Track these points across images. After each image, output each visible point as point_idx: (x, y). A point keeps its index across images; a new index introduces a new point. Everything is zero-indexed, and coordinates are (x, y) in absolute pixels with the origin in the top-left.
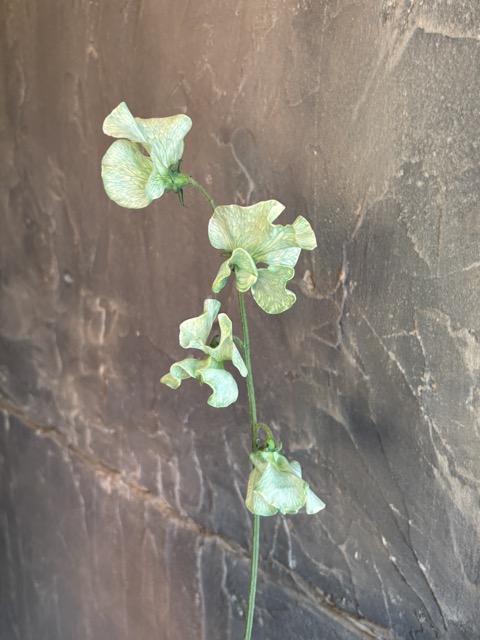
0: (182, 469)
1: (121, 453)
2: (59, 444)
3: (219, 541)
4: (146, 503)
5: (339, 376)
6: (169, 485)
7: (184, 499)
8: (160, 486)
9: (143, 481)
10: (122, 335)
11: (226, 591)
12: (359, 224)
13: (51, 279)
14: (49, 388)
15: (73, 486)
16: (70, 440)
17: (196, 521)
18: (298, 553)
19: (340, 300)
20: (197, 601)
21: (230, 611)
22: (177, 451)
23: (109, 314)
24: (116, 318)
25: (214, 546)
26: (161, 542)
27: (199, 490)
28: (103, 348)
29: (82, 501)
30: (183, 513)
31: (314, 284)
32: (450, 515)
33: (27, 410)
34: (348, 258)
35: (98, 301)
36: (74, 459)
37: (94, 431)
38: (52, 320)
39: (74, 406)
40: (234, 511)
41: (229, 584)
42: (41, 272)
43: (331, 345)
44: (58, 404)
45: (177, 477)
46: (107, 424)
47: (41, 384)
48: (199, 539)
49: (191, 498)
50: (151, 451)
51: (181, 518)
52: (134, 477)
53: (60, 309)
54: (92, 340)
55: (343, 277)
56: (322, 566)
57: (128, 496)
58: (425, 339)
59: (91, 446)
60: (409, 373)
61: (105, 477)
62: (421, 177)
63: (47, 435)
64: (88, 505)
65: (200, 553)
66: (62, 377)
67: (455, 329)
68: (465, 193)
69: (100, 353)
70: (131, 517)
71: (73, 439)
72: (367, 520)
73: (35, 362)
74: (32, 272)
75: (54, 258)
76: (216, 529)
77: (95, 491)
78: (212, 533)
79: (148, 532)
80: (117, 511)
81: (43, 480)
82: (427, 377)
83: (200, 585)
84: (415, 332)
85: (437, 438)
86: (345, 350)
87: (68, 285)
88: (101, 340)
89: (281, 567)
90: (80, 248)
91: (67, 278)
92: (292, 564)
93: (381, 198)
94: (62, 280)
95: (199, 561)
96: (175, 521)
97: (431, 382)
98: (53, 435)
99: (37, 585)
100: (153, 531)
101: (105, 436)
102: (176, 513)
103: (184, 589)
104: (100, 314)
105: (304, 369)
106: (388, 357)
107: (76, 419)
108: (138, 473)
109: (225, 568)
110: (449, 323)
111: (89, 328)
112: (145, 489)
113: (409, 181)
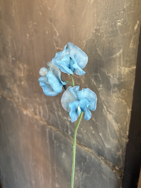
0: (43, 109)
1: (28, 104)
2: (13, 102)
3: (52, 127)
4: (35, 117)
6: (40, 113)
8: (38, 113)
9: (34, 112)
10: (27, 74)
11: (54, 140)
12: (85, 45)
14: (10, 87)
15: (17, 113)
16: (16, 101)
18: (71, 130)
22: (42, 104)
23: (24, 68)
24: (26, 69)
25: (51, 129)
26: (38, 127)
27: (47, 114)
28: (23, 77)
29: (19, 116)
30: (44, 120)
32: (107, 121)
33: (5, 93)
35: (21, 65)
36: (17, 106)
37: (22, 99)
38: (10, 70)
43: (78, 77)
44: (13, 92)
45: (42, 111)
46: (25, 97)
47: (8, 86)
48: (47, 126)
49: (45, 116)
50: (35, 104)
52: (32, 111)
53: (12, 67)
54: (20, 75)
57: (30, 115)
59: (21, 102)
60: (97, 85)
61: (24, 111)
63: (10, 100)
64: (21, 118)
65: (47, 130)
66: (13, 85)
70: (31, 121)
72: (87, 122)
73: (7, 81)
75: (10, 53)
76: (51, 124)
77: (22, 114)
79: (35, 124)
80: (28, 119)
82: (101, 86)
83: (48, 138)
84: (98, 74)
87: (14, 60)
88: (22, 75)
89: (67, 134)
90: (16, 51)
92: (70, 133)
93: (90, 38)
94: (12, 59)
95: (47, 133)
96: (42, 122)
98: (12, 100)
99: (10, 137)
101: (24, 100)
103: (44, 139)
104: (22, 68)
107: (17, 95)
109: (54, 134)
110: (106, 72)
111: (19, 71)
113: (97, 34)
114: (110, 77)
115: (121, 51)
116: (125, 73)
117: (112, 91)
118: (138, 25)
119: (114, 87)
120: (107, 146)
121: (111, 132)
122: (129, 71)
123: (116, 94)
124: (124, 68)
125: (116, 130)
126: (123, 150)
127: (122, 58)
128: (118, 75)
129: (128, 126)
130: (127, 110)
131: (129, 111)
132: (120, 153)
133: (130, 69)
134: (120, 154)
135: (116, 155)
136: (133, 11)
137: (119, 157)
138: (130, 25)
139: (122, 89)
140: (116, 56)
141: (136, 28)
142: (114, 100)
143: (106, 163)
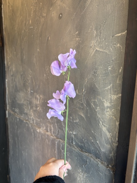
0: (53, 127)
1: (41, 124)
2: (29, 123)
3: (60, 140)
4: (46, 134)
5: (83, 108)
6: (51, 130)
7: (54, 132)
8: (49, 130)
9: (45, 130)
10: (43, 102)
11: (61, 149)
12: (86, 81)
13: (28, 91)
14: (27, 112)
15: (31, 131)
16: (31, 122)
17: (56, 137)
18: (75, 141)
19: (83, 95)
20: (56, 152)
21: (62, 153)
22: (53, 123)
23: (40, 98)
24: (41, 99)
25: (59, 141)
26: (49, 141)
27: (57, 130)
28: (39, 104)
29: (33, 134)
30: (53, 135)
31: (78, 92)
32: (102, 132)
33: (22, 117)
34: (84, 87)
35: (38, 95)
36: (32, 126)
37: (36, 120)
38: (28, 99)
39: (32, 115)
40: (63, 134)
41: (62, 148)
42: (26, 90)
43: (81, 102)
44: (29, 115)
45: (52, 128)
46: (39, 119)
47: (25, 112)
48: (56, 140)
49: (55, 132)
50: (47, 124)
51: (53, 136)
52: (44, 129)
53: (30, 97)
54: (36, 103)
55: (83, 91)
56: (79, 143)
57: (43, 133)
58: (98, 101)
59: (35, 123)
60: (95, 107)
61: (38, 129)
62: (97, 74)
63: (26, 121)
64: (34, 135)
65: (56, 143)
66: (30, 110)
67: (103, 99)
68: (104, 77)
69: (38, 105)
70: (43, 137)
71: (32, 122)
72: (88, 134)
73: (24, 107)
74: (25, 90)
75: (29, 87)
76: (60, 138)
77: (36, 132)
78: (59, 139)
79: (46, 139)
80: (40, 136)
81: (25, 130)
82: (98, 108)
83: (56, 149)
84: (96, 100)
85: (100, 119)
86: (84, 104)
87: (32, 92)
88: (38, 103)
89: (72, 144)
90: (35, 86)
91: (32, 91)
92: (74, 143)
93: (90, 77)
94: (31, 91)
95: (56, 144)
96: (52, 137)
97: (99, 109)
98: (28, 121)
99: (23, 152)
100: (47, 139)
101: (38, 121)
102: (52, 135)
103: (53, 150)
104: (38, 98)
105: (77, 107)
106: (91, 105)
107: (32, 118)
108: (45, 128)
109: (61, 145)
110: (102, 98)
111: (36, 100)
112: (46, 131)
113: (95, 75)
114: (104, 102)
115: (111, 85)
116: (114, 99)
117: (105, 111)
118: (122, 69)
119: (107, 108)
121: (105, 139)
122: (117, 98)
123: (108, 113)
124: (113, 95)
125: (109, 138)
126: (114, 152)
127: (112, 89)
128: (109, 100)
129: (117, 134)
130: (116, 123)
131: (117, 123)
132: (112, 154)
133: (117, 96)
134: (112, 156)
135: (110, 156)
136: (118, 61)
137: (111, 157)
138: (117, 69)
139: (112, 109)
140: (108, 88)
141: (120, 71)
142: (107, 117)
143: (102, 163)
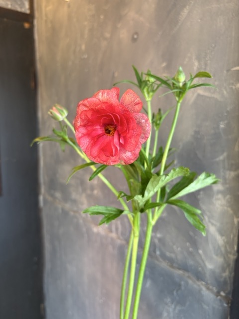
0: (122, 224)
2: (78, 217)
4: (109, 235)
6: (117, 229)
8: (114, 229)
9: (108, 228)
14: (76, 198)
15: (83, 231)
16: (83, 216)
17: (126, 240)
22: (120, 218)
27: (127, 230)
29: (86, 235)
30: (121, 238)
32: (208, 234)
33: (67, 206)
34: (177, 157)
36: (84, 222)
38: (79, 177)
39: (84, 204)
47: (73, 197)
49: (124, 233)
54: (93, 182)
56: (168, 253)
57: (103, 233)
59: (90, 217)
61: (95, 227)
62: (199, 135)
63: (75, 214)
64: (88, 237)
65: (126, 251)
66: (81, 195)
68: (212, 140)
70: (103, 240)
72: (183, 238)
77: (91, 232)
80: (99, 239)
85: (204, 212)
88: (96, 182)
89: (154, 254)
92: (158, 253)
93: (187, 140)
96: (118, 241)
97: (202, 194)
100: (111, 245)
112: (109, 231)
113: (196, 136)
115: (225, 154)
116: (230, 178)
117: (214, 199)
119: (217, 194)
120: (209, 266)
121: (214, 247)
122: (235, 176)
123: (219, 202)
124: (228, 172)
125: (220, 245)
126: (230, 270)
127: (226, 162)
129: (236, 239)
130: (233, 219)
131: (236, 221)
132: (226, 274)
133: (236, 173)
134: (225, 276)
135: (221, 277)
137: (225, 279)
139: (226, 196)
140: (219, 160)
142: (217, 208)
143: (208, 288)
